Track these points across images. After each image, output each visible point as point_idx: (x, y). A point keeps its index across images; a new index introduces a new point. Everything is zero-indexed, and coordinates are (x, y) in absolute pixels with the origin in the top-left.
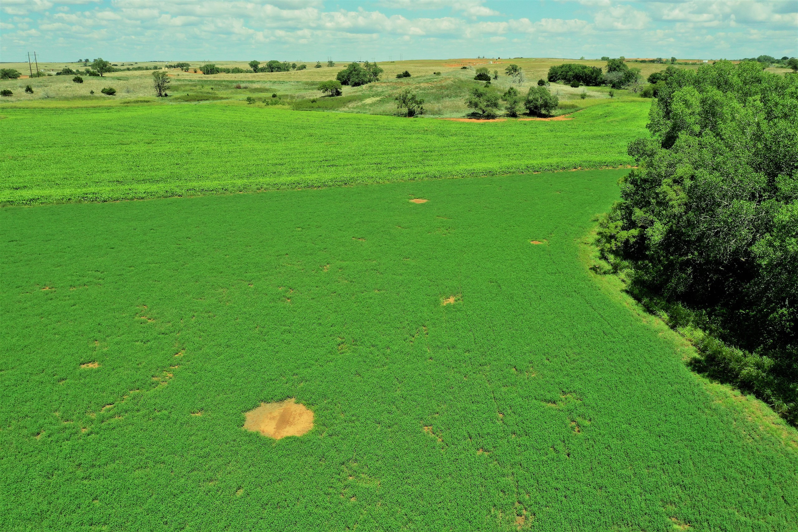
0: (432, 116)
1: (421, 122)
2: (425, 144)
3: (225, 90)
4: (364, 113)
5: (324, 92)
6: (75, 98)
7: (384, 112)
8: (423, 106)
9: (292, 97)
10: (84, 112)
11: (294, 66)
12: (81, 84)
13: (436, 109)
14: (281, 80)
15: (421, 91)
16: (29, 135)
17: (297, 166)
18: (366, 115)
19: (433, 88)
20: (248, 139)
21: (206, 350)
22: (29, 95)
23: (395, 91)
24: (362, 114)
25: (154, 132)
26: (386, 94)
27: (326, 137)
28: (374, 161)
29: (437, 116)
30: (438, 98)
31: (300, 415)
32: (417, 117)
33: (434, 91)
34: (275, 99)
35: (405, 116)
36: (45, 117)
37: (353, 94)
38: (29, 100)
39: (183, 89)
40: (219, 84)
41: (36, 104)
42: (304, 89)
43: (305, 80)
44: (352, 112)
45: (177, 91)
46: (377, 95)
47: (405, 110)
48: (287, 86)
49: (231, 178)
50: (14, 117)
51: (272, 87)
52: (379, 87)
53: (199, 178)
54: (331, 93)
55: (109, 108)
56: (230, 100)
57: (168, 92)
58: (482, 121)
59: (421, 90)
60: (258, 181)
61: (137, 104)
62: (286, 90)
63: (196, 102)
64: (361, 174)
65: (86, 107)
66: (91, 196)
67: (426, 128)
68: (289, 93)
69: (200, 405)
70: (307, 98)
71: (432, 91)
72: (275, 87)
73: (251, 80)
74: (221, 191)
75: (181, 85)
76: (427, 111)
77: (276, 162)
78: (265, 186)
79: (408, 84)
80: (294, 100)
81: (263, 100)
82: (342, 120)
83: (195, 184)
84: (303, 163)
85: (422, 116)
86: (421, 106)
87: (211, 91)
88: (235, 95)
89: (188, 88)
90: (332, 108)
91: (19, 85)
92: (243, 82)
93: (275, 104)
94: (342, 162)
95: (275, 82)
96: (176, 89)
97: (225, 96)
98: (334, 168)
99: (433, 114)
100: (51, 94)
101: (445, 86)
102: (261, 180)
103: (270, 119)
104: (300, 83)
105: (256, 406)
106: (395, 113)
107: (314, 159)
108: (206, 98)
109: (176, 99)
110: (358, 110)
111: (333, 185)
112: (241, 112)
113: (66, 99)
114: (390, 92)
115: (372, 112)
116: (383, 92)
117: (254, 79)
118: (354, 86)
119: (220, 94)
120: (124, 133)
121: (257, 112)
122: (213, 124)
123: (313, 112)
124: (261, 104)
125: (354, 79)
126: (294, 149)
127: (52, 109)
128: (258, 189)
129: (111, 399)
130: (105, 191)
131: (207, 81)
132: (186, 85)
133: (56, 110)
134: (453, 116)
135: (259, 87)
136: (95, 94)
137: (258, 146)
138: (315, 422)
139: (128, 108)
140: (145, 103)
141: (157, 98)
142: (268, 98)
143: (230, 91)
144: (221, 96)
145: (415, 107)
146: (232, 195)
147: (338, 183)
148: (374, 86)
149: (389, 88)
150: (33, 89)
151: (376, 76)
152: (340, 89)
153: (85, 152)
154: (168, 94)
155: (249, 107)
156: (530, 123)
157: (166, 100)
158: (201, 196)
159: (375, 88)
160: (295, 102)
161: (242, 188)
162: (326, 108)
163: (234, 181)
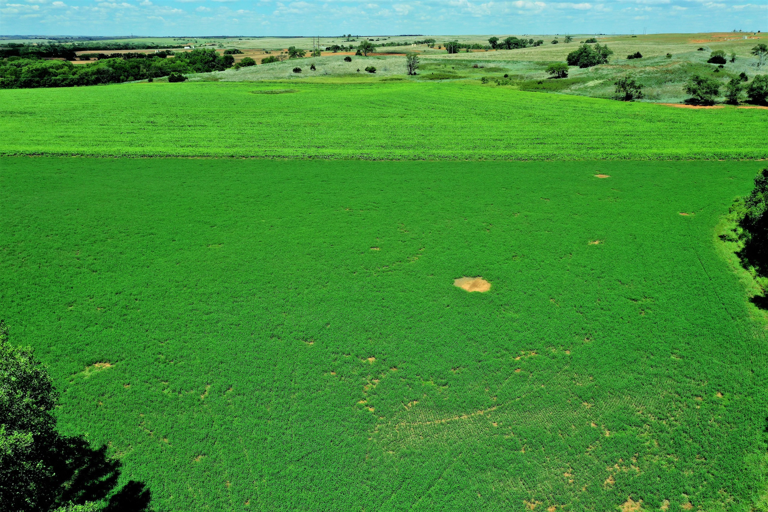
0: (648, 101)
1: (637, 106)
2: (630, 128)
3: (464, 69)
4: (584, 95)
5: (551, 74)
6: (345, 75)
7: (603, 95)
8: (643, 91)
9: (522, 78)
10: (353, 87)
11: (531, 42)
12: (349, 63)
13: (655, 94)
14: (515, 59)
15: (645, 75)
16: (318, 106)
17: (513, 142)
18: (586, 98)
19: (657, 72)
20: (477, 117)
21: (437, 249)
22: (312, 72)
23: (619, 75)
24: (582, 96)
25: (406, 107)
26: (610, 77)
27: (543, 118)
28: (577, 142)
29: (654, 101)
30: (660, 83)
31: (484, 284)
32: (634, 101)
33: (658, 75)
34: (507, 79)
35: (622, 100)
36: (325, 91)
37: (578, 76)
38: (313, 76)
39: (429, 68)
40: (459, 63)
41: (318, 80)
42: (535, 69)
43: (536, 60)
44: (573, 94)
45: (424, 70)
46: (600, 78)
47: (623, 94)
48: (519, 66)
49: (461, 149)
50: (304, 91)
51: (505, 67)
52: (604, 69)
53: (438, 147)
54: (557, 75)
55: (371, 84)
56: (467, 80)
57: (417, 71)
58: (698, 107)
59: (645, 73)
60: (480, 152)
61: (392, 82)
62: (518, 70)
63: (439, 81)
64: (562, 152)
65: (354, 84)
66: (366, 155)
67: (637, 113)
68: (519, 73)
69: (432, 272)
70: (535, 79)
71: (656, 75)
72: (509, 66)
73: (487, 59)
74: (453, 158)
75: (428, 64)
76: (645, 95)
77: (496, 138)
78: (485, 156)
79: (635, 67)
80: (523, 81)
81: (495, 80)
82: (562, 102)
83: (434, 151)
84: (518, 140)
85: (639, 100)
86: (639, 91)
87: (452, 70)
88: (472, 74)
89: (433, 67)
90: (556, 90)
91: (306, 63)
92: (481, 61)
93: (505, 84)
94: (551, 140)
95: (509, 62)
96: (423, 67)
97: (463, 75)
98: (542, 145)
99: (650, 99)
100: (330, 72)
101: (671, 71)
102: (483, 151)
103: (499, 99)
104: (532, 63)
105: (460, 277)
106: (613, 96)
107: (528, 137)
108: (447, 77)
109: (423, 77)
110: (580, 92)
111: (538, 159)
112: (475, 91)
113: (339, 76)
114: (614, 75)
115: (591, 95)
116: (607, 74)
117: (490, 59)
118: (581, 67)
119: (460, 73)
120: (383, 107)
121: (489, 91)
122: (451, 102)
123: (538, 93)
124: (493, 83)
125: (583, 61)
126: (514, 127)
127: (329, 85)
128: (480, 158)
129: (387, 264)
130: (375, 153)
131: (450, 60)
132: (431, 64)
133: (334, 86)
134: (670, 101)
135: (494, 67)
136: (360, 72)
137: (485, 123)
138: (491, 288)
139: (386, 85)
140: (399, 81)
141: (408, 76)
142: (500, 78)
143: (468, 70)
144: (460, 75)
145: (633, 91)
146: (460, 161)
147: (542, 158)
148: (600, 68)
149: (615, 71)
150: (316, 67)
151: (605, 58)
152: (567, 71)
153: (358, 122)
154: (417, 73)
155: (483, 86)
156: (748, 111)
157: (414, 79)
158: (439, 161)
159: (600, 71)
160: (524, 83)
161: (467, 157)
162: (550, 89)
163: (463, 152)
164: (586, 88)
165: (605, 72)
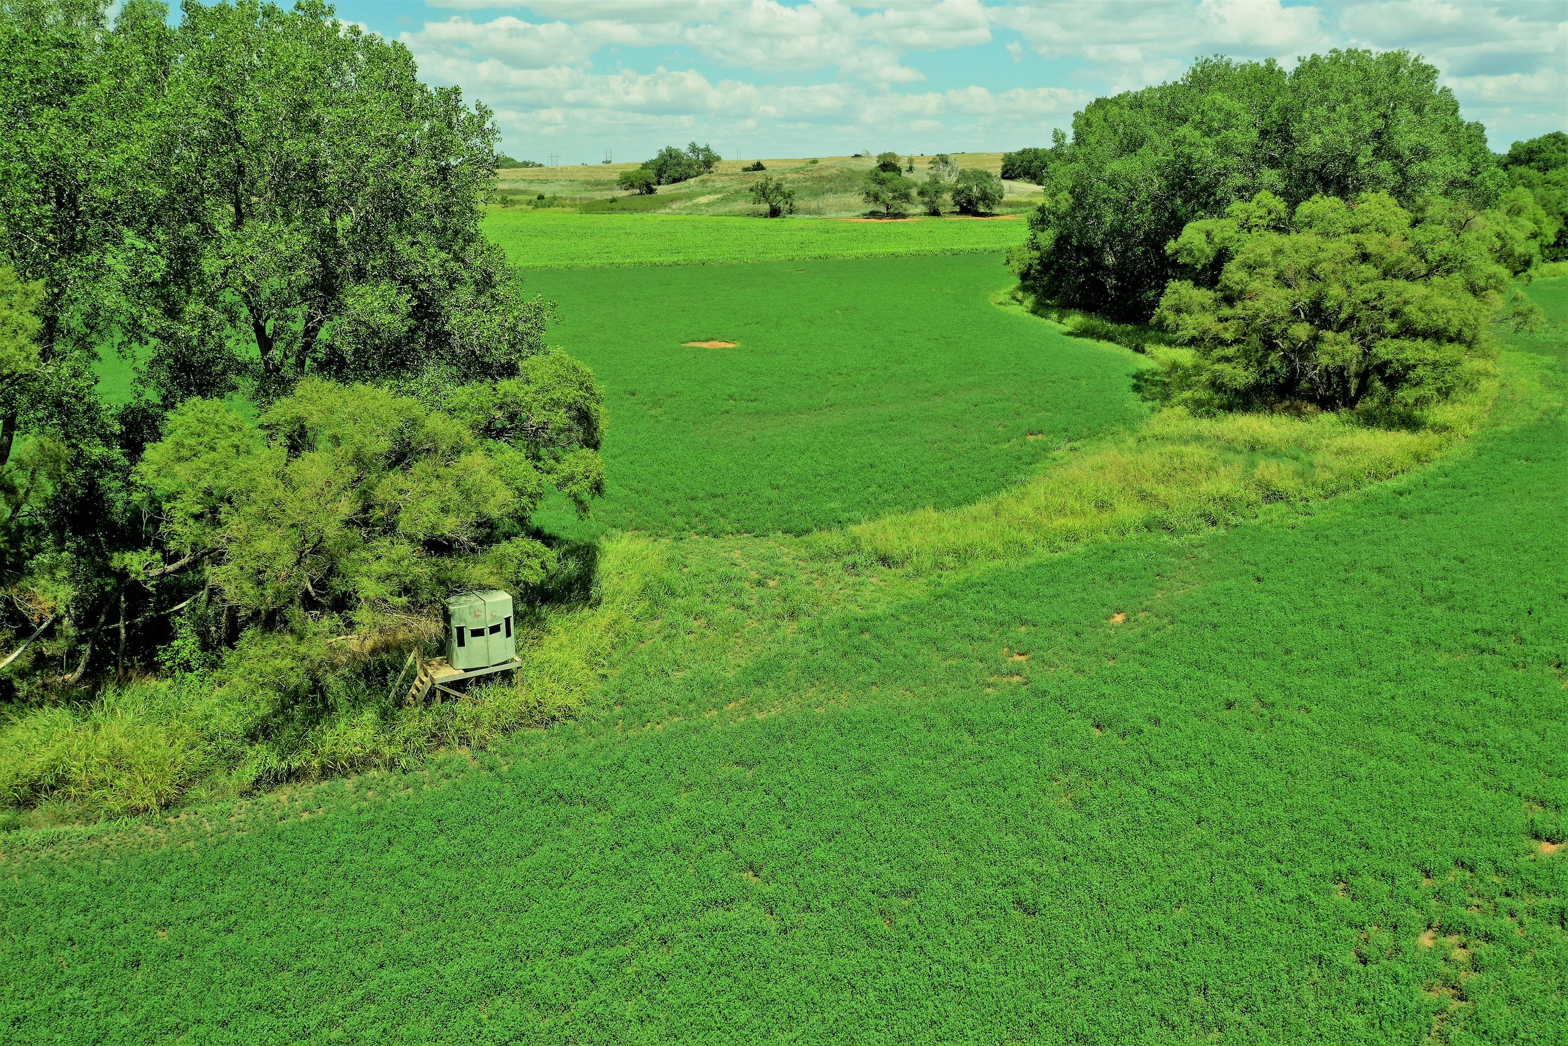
0: (808, 216)
1: (791, 224)
4: (700, 215)
5: (626, 190)
7: (730, 212)
8: (793, 201)
9: (573, 199)
13: (814, 207)
14: (541, 178)
15: (788, 185)
18: (703, 217)
19: (806, 180)
23: (744, 186)
24: (696, 216)
26: (730, 189)
29: (817, 216)
32: (784, 217)
33: (809, 184)
34: (546, 201)
37: (675, 193)
42: (585, 190)
44: (680, 214)
47: (765, 207)
48: (555, 186)
51: (529, 188)
52: (716, 181)
54: (638, 191)
58: (886, 223)
62: (557, 190)
68: (563, 194)
70: (598, 198)
71: (806, 183)
72: (534, 188)
76: (799, 209)
80: (577, 203)
81: (526, 202)
82: (667, 224)
85: (793, 216)
86: (790, 201)
90: (648, 210)
93: (548, 207)
99: (810, 214)
101: (827, 177)
103: (549, 224)
104: (576, 183)
106: (749, 212)
110: (689, 212)
114: (736, 187)
115: (711, 214)
116: (724, 187)
118: (674, 182)
121: (524, 216)
123: (616, 214)
124: (525, 207)
125: (673, 172)
134: (840, 216)
135: (507, 188)
142: (532, 200)
145: (781, 202)
148: (708, 180)
149: (733, 183)
151: (709, 167)
156: (962, 225)
159: (710, 184)
160: (581, 205)
162: (635, 209)
164: (697, 206)
165: (719, 185)
